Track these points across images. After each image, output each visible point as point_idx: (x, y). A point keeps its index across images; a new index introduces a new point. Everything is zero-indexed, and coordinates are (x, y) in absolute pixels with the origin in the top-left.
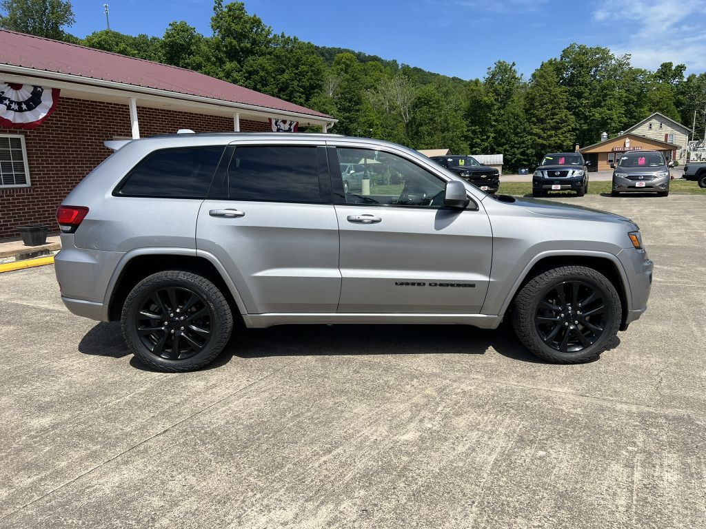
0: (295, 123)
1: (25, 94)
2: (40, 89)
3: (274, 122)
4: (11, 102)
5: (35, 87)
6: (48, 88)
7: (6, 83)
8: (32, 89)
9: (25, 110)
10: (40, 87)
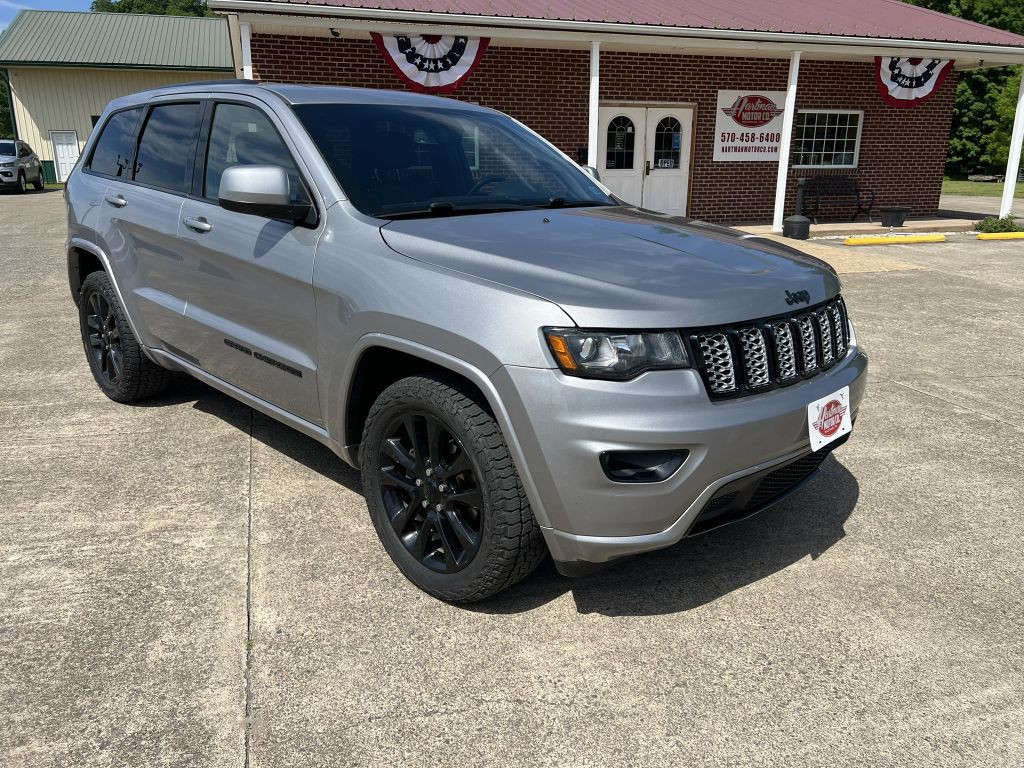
0: (944, 64)
1: (442, 49)
2: (463, 40)
3: (885, 64)
4: (424, 60)
5: (457, 38)
6: (474, 38)
7: (421, 35)
8: (453, 41)
9: (441, 70)
10: (462, 37)
